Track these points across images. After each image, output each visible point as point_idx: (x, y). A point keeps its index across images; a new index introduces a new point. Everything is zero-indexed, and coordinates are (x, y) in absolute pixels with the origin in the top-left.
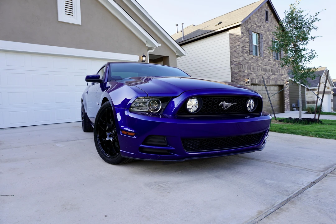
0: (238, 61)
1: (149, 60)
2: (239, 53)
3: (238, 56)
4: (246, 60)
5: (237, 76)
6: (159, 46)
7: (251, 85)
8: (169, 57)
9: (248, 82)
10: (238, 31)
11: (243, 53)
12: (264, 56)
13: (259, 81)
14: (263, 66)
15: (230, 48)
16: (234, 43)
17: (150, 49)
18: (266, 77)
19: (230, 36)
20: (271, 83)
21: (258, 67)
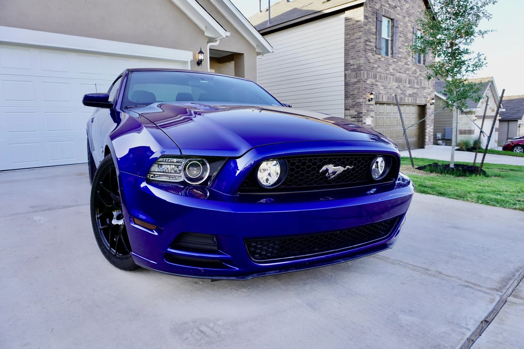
0: (357, 64)
1: (210, 57)
2: (360, 51)
3: (357, 56)
4: (369, 62)
5: (355, 89)
6: (227, 36)
7: (376, 103)
8: (245, 55)
9: (372, 99)
10: (358, 15)
11: (365, 51)
12: (398, 57)
13: (389, 98)
14: (396, 73)
15: (345, 41)
16: (353, 33)
17: (211, 40)
18: (400, 92)
19: (345, 22)
20: (406, 101)
21: (388, 74)
